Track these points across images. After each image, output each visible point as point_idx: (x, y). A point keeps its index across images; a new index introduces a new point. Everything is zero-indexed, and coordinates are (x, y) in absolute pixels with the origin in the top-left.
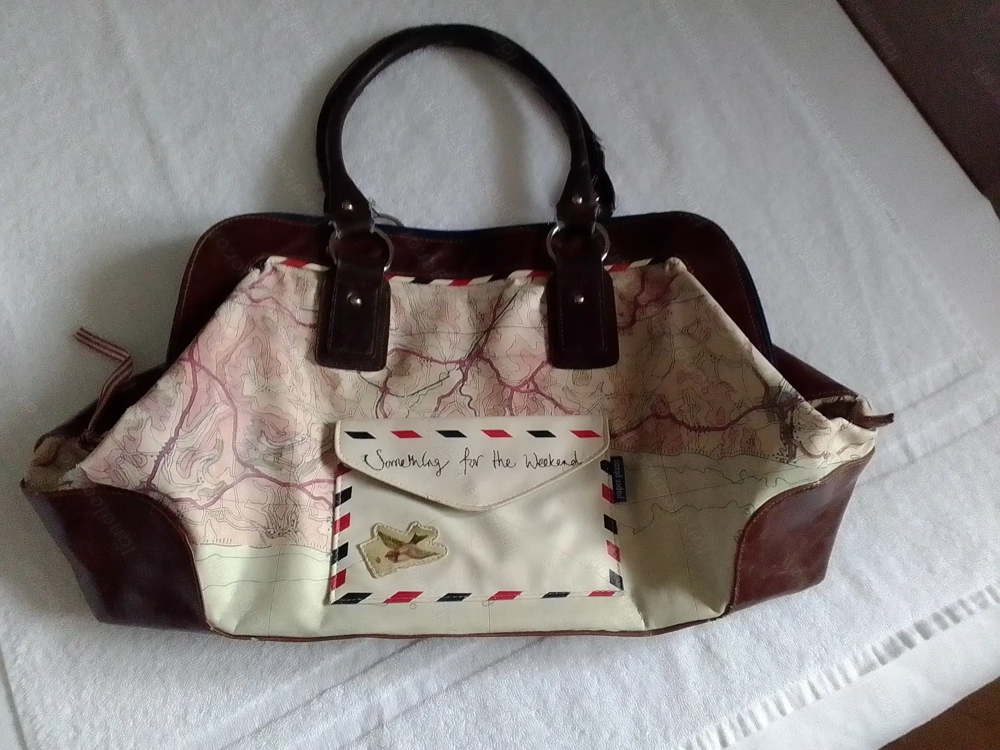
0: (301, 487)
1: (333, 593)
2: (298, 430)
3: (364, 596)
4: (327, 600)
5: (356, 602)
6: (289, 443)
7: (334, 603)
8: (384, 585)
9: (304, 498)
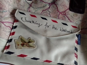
0: (3, 23)
1: (5, 50)
2: (5, 9)
3: (13, 53)
4: (3, 51)
5: (10, 54)
6: (2, 11)
7: (5, 53)
8: (18, 52)
9: (3, 25)
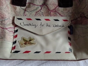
0: (6, 29)
1: (13, 51)
2: (6, 17)
3: (19, 51)
4: (11, 52)
5: (17, 53)
6: (4, 19)
7: (13, 53)
8: (23, 50)
9: (7, 31)
